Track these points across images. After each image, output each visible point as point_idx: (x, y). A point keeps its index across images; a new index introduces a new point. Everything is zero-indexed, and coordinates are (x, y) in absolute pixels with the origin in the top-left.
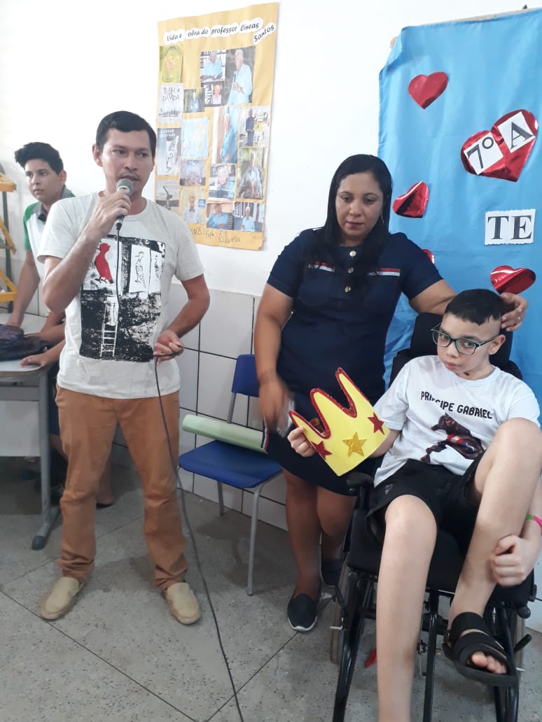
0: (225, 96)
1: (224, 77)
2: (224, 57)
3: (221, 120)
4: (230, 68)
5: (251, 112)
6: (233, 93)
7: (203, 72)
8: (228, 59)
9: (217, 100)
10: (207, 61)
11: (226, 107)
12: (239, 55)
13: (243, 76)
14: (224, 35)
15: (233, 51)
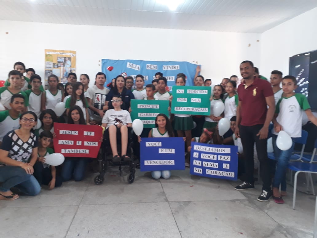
0: (64, 65)
1: (63, 62)
2: (63, 59)
3: (63, 69)
4: (65, 60)
5: (71, 69)
6: (66, 65)
7: (58, 60)
8: (65, 59)
9: (62, 66)
10: (59, 58)
11: (64, 67)
12: (67, 59)
13: (68, 62)
14: (64, 54)
15: (65, 57)
